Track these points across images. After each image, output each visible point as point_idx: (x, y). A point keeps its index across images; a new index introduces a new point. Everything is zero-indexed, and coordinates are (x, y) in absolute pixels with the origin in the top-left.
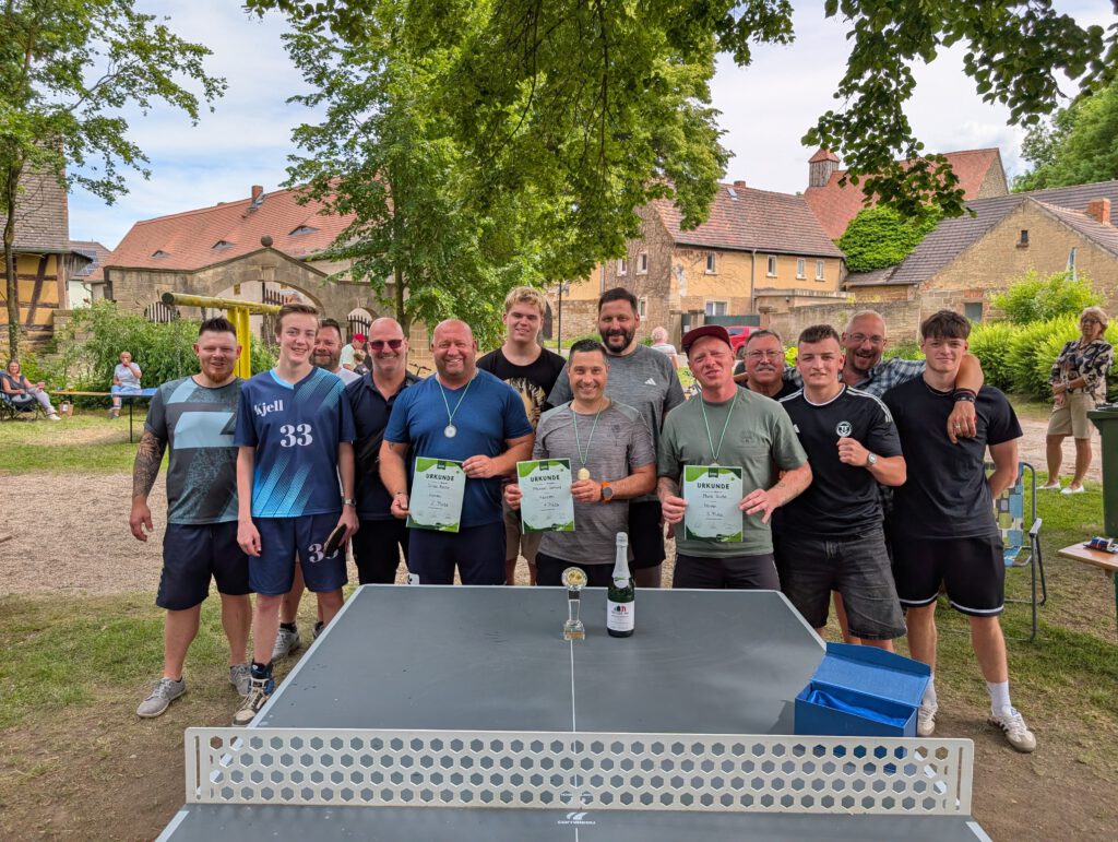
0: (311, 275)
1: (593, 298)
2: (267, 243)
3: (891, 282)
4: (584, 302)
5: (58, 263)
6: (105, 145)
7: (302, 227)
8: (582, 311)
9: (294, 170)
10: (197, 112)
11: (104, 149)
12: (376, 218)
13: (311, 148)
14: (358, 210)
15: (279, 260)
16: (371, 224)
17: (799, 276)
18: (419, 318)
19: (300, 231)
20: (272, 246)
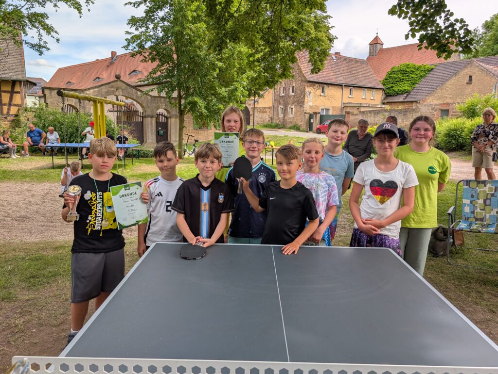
0: (139, 93)
1: (269, 106)
2: (118, 77)
3: (405, 100)
4: (265, 108)
5: (20, 85)
6: (38, 25)
7: (135, 71)
8: (263, 112)
9: (129, 40)
10: (81, 11)
11: (37, 28)
12: (168, 63)
13: (137, 29)
14: (160, 59)
15: (124, 86)
16: (165, 67)
17: (364, 97)
18: (188, 111)
19: (133, 73)
20: (121, 79)
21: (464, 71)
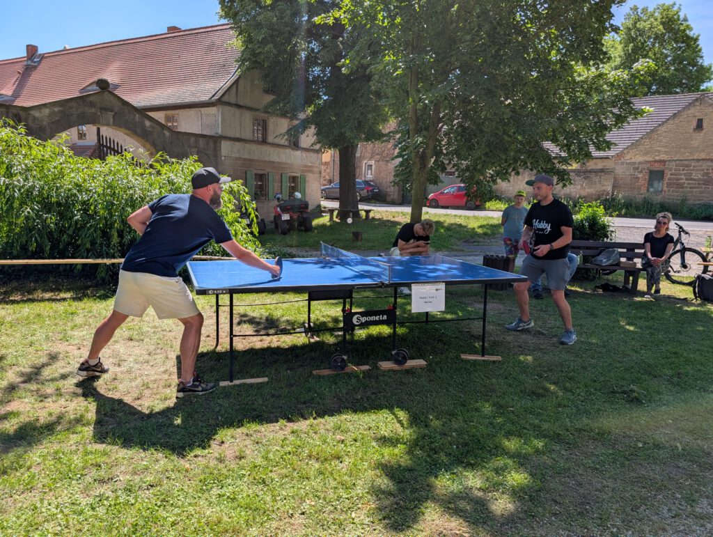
2: (103, 86)
15: (116, 105)
21: (689, 112)
